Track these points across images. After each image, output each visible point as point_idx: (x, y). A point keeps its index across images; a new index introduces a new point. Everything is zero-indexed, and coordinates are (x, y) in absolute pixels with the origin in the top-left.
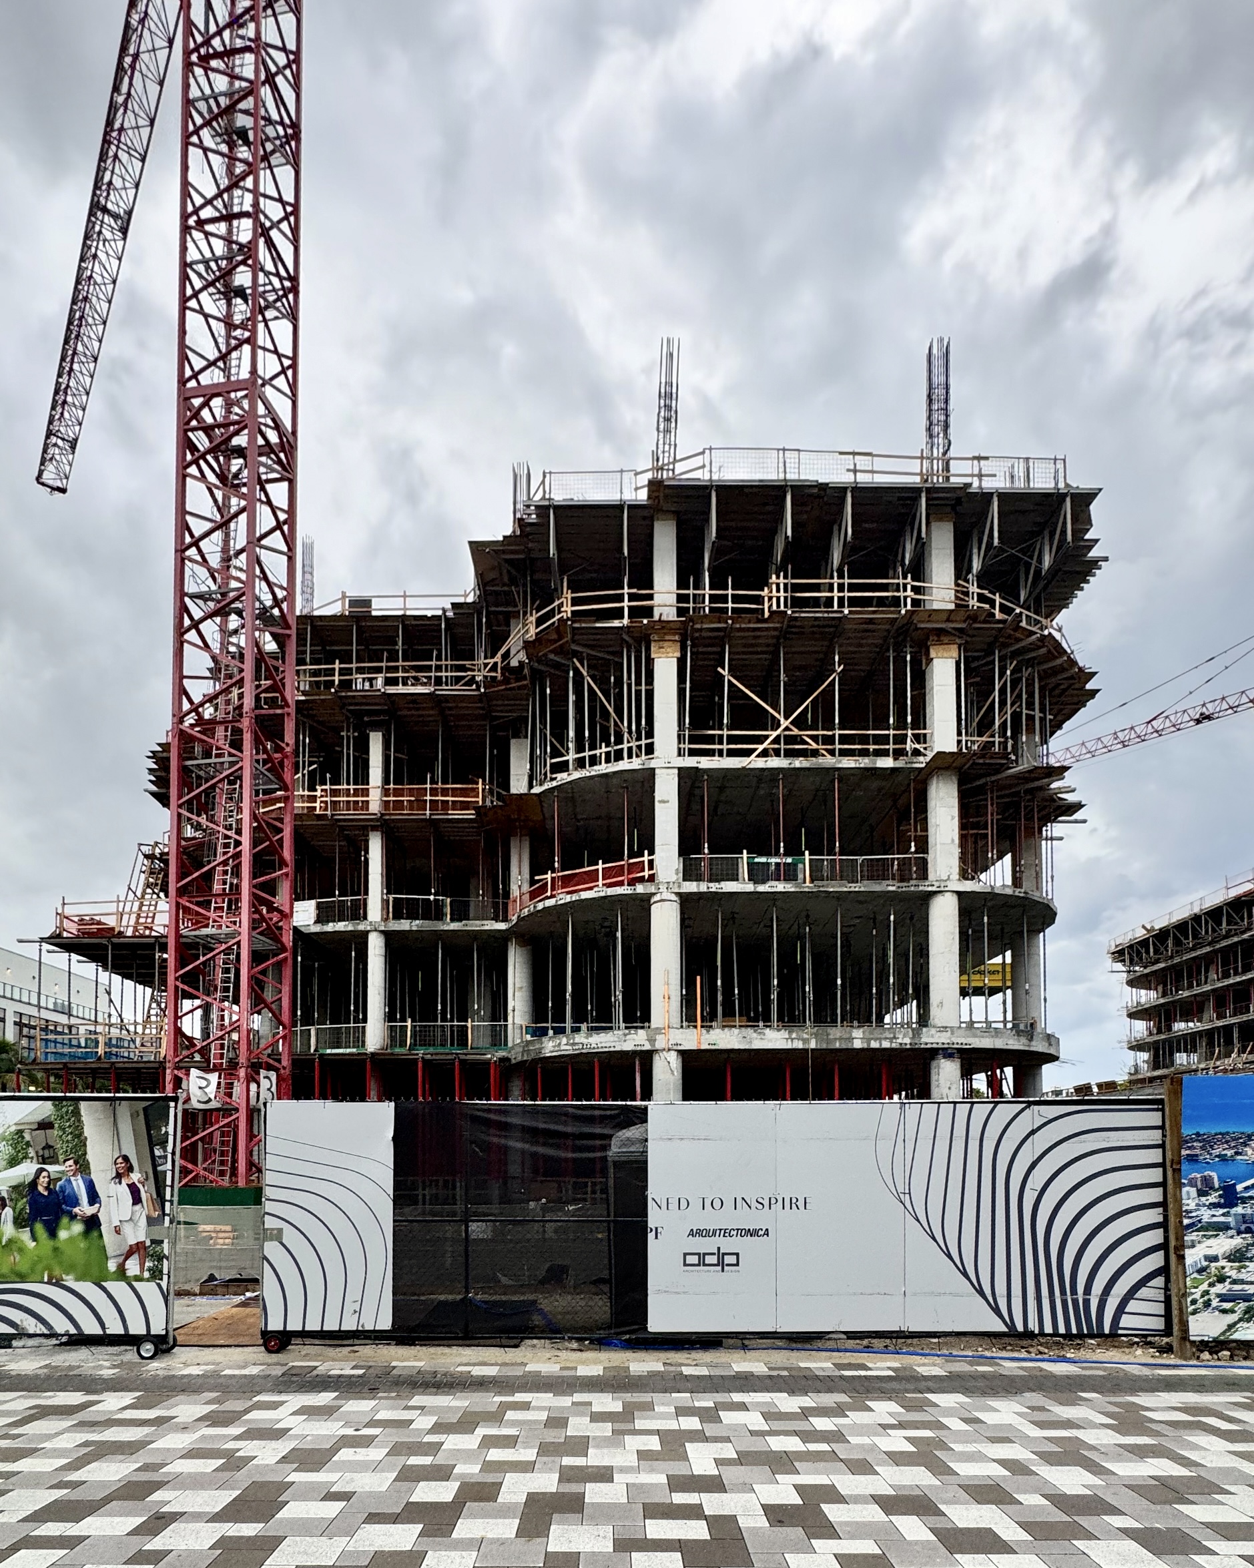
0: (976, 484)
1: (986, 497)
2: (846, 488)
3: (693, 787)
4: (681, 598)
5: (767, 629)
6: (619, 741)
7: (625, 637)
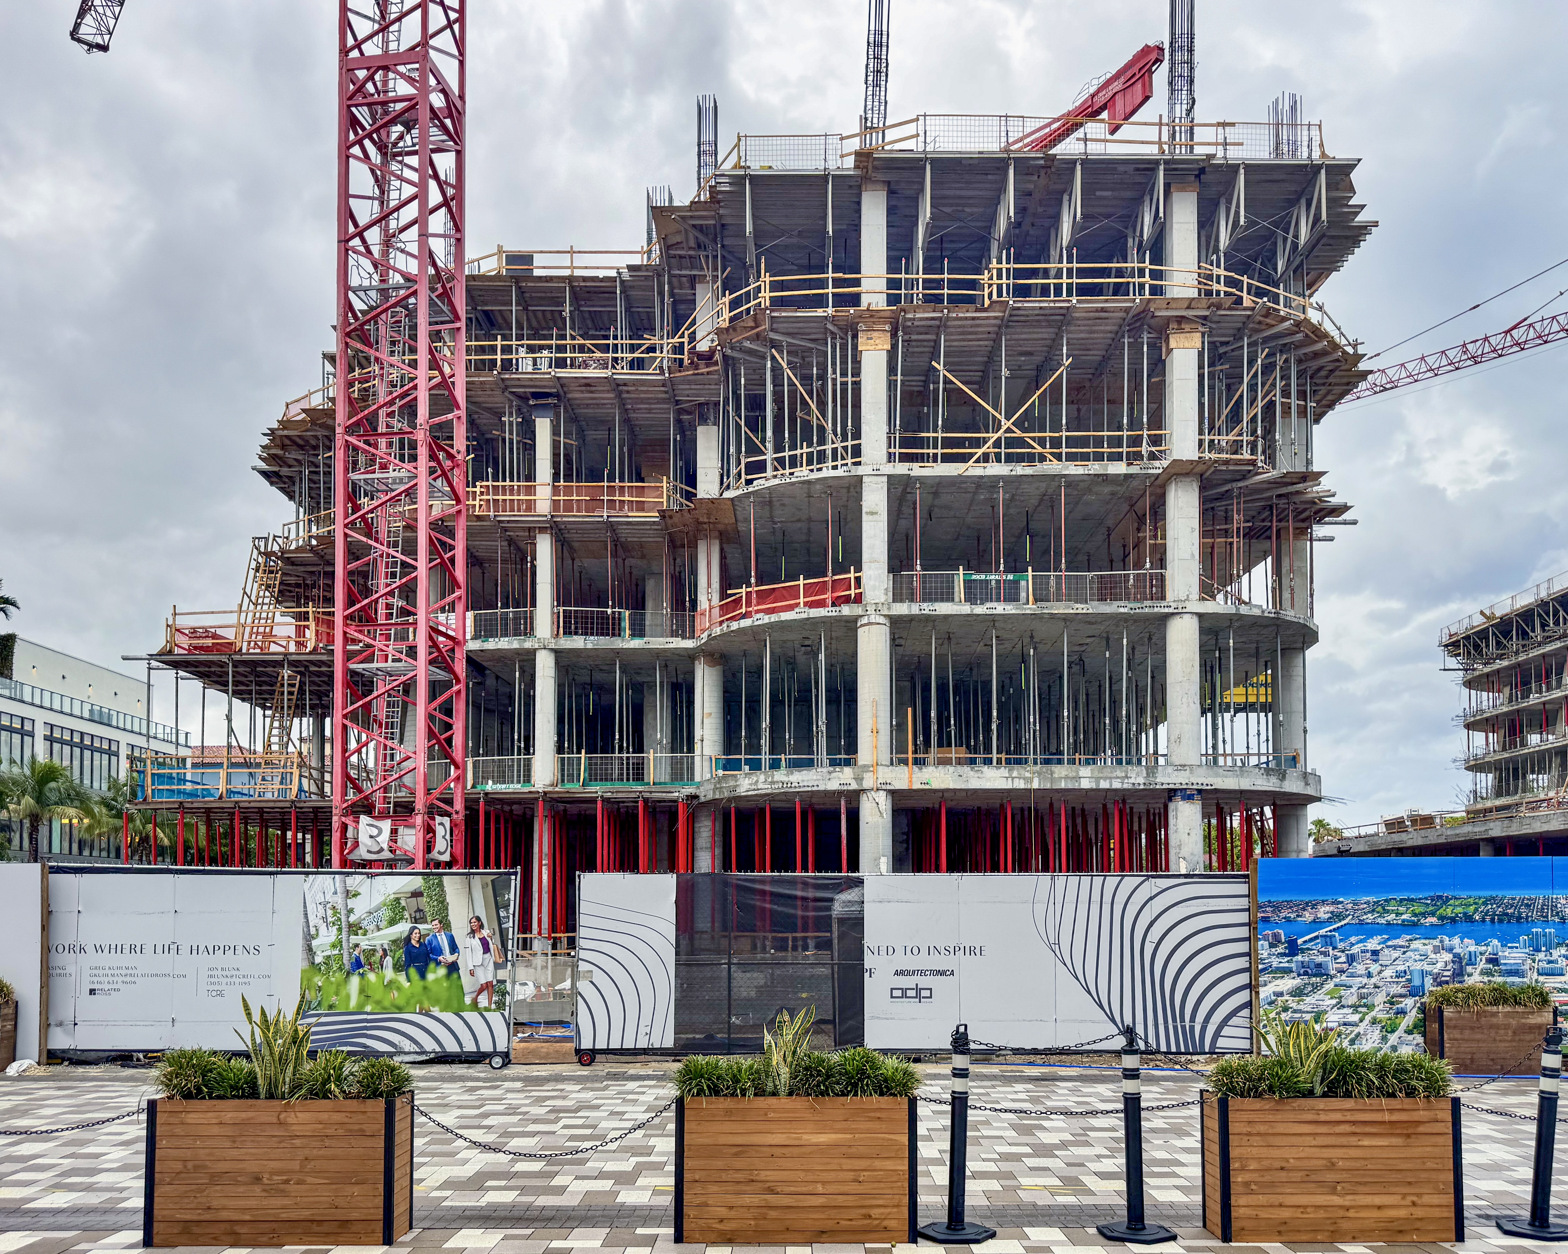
0: (1220, 154)
1: (1233, 169)
2: (1074, 162)
3: (905, 492)
4: (893, 284)
5: (987, 318)
6: (822, 441)
7: (830, 326)
